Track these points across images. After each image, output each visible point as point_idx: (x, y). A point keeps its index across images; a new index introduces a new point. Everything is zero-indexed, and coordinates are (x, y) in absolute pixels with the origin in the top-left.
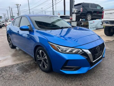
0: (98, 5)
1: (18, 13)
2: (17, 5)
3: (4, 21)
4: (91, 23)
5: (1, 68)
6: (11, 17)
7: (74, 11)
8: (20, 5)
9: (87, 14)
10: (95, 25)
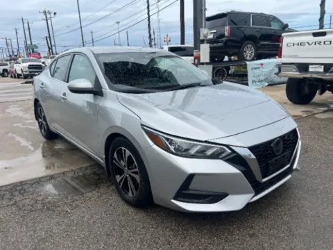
0: (274, 19)
1: (48, 35)
2: (45, 13)
3: (7, 60)
4: (255, 69)
5: (2, 187)
6: (27, 48)
7: (205, 37)
9: (242, 43)
10: (265, 75)
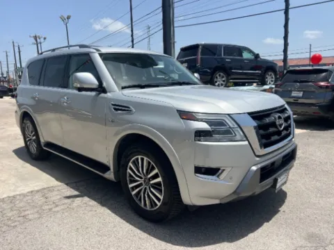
2: (36, 37)
6: (17, 70)
8: (45, 39)
